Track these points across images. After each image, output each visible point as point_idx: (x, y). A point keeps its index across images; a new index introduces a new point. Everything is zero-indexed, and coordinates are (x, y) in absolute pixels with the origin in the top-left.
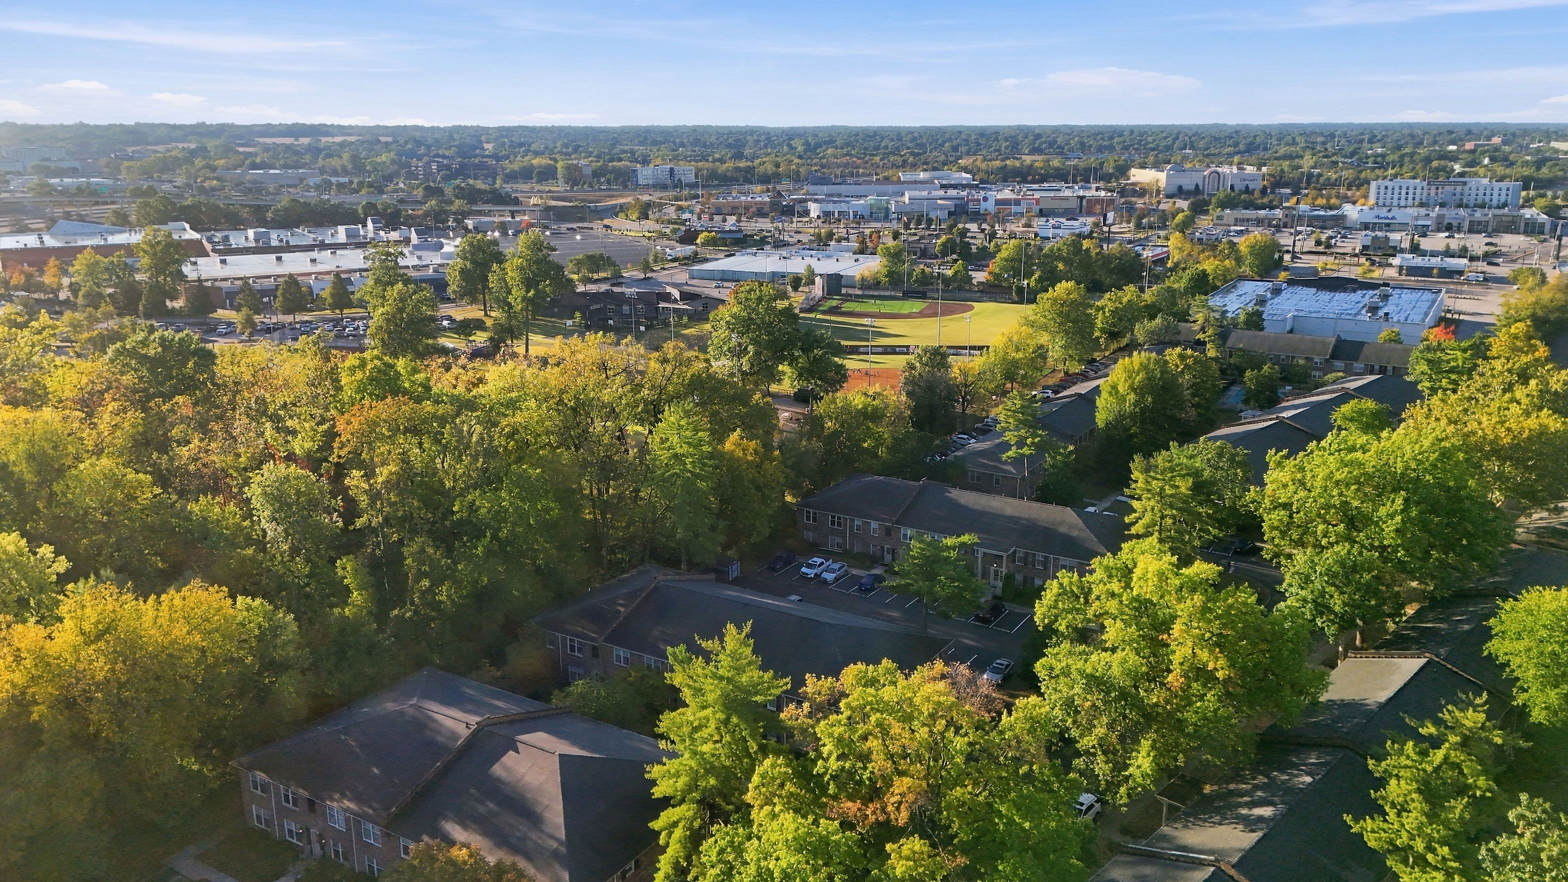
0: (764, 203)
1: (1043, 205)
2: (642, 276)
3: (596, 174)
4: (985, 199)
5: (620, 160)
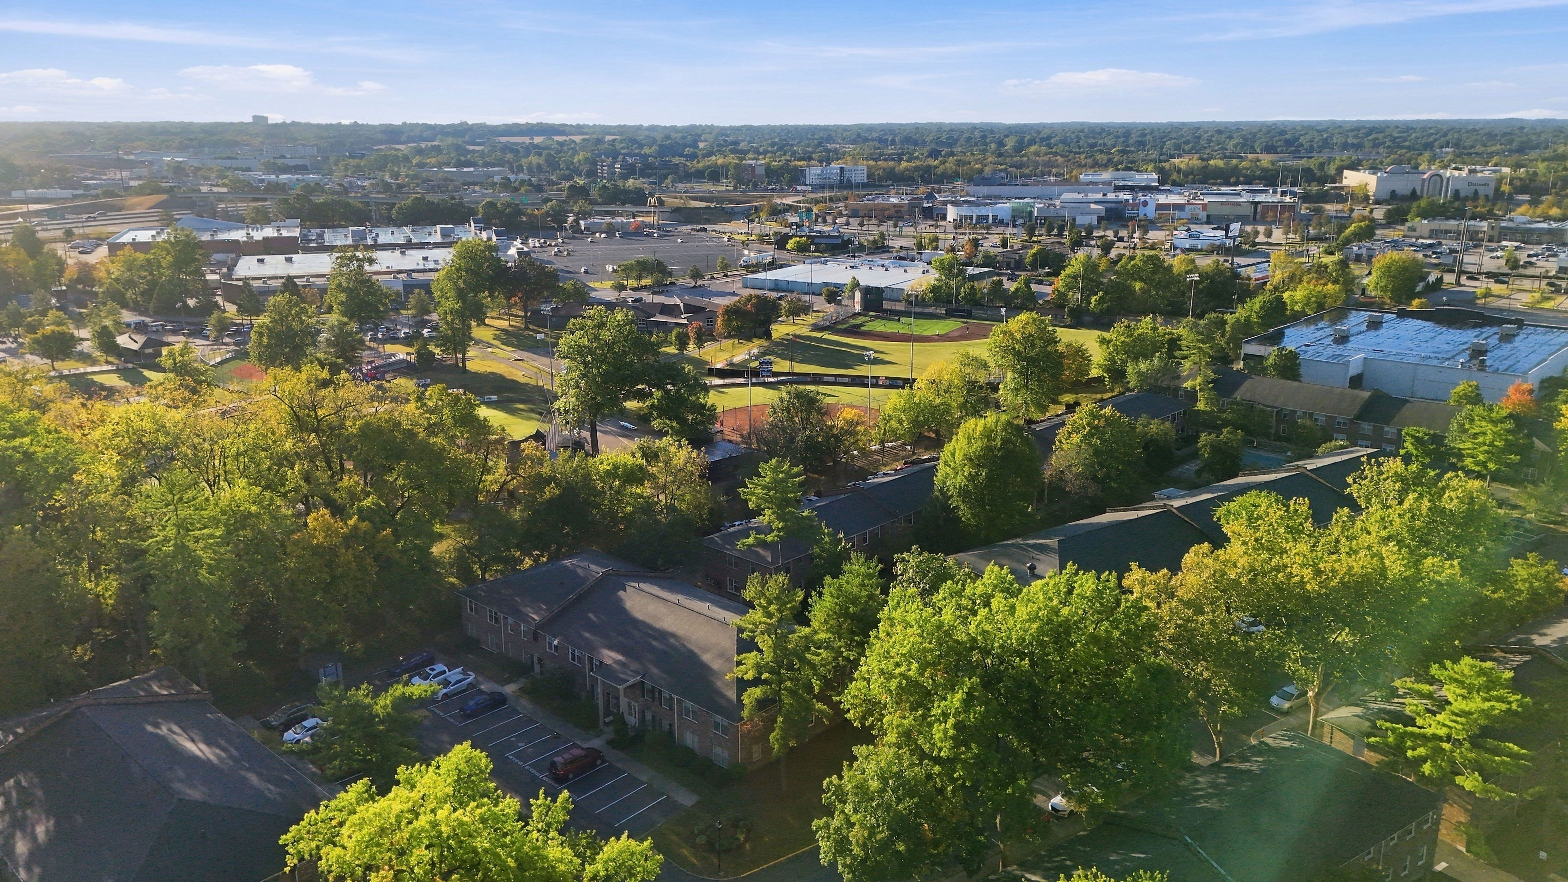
0: (901, 205)
1: (1213, 211)
2: (693, 284)
4: (1145, 204)
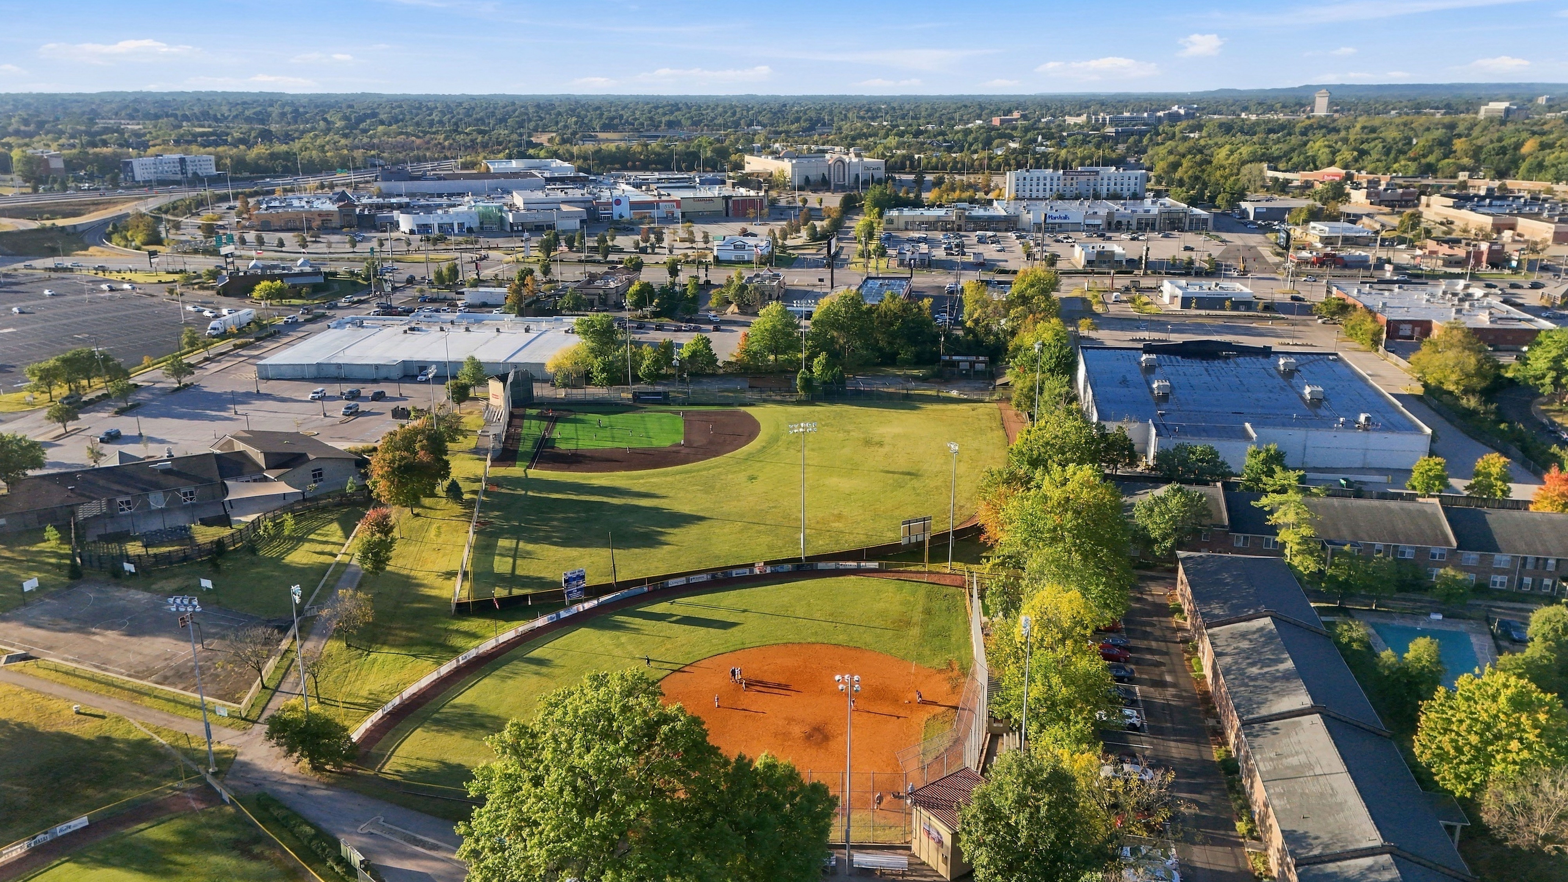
0: (329, 213)
1: (688, 208)
3: (71, 166)
4: (618, 202)
5: (105, 143)
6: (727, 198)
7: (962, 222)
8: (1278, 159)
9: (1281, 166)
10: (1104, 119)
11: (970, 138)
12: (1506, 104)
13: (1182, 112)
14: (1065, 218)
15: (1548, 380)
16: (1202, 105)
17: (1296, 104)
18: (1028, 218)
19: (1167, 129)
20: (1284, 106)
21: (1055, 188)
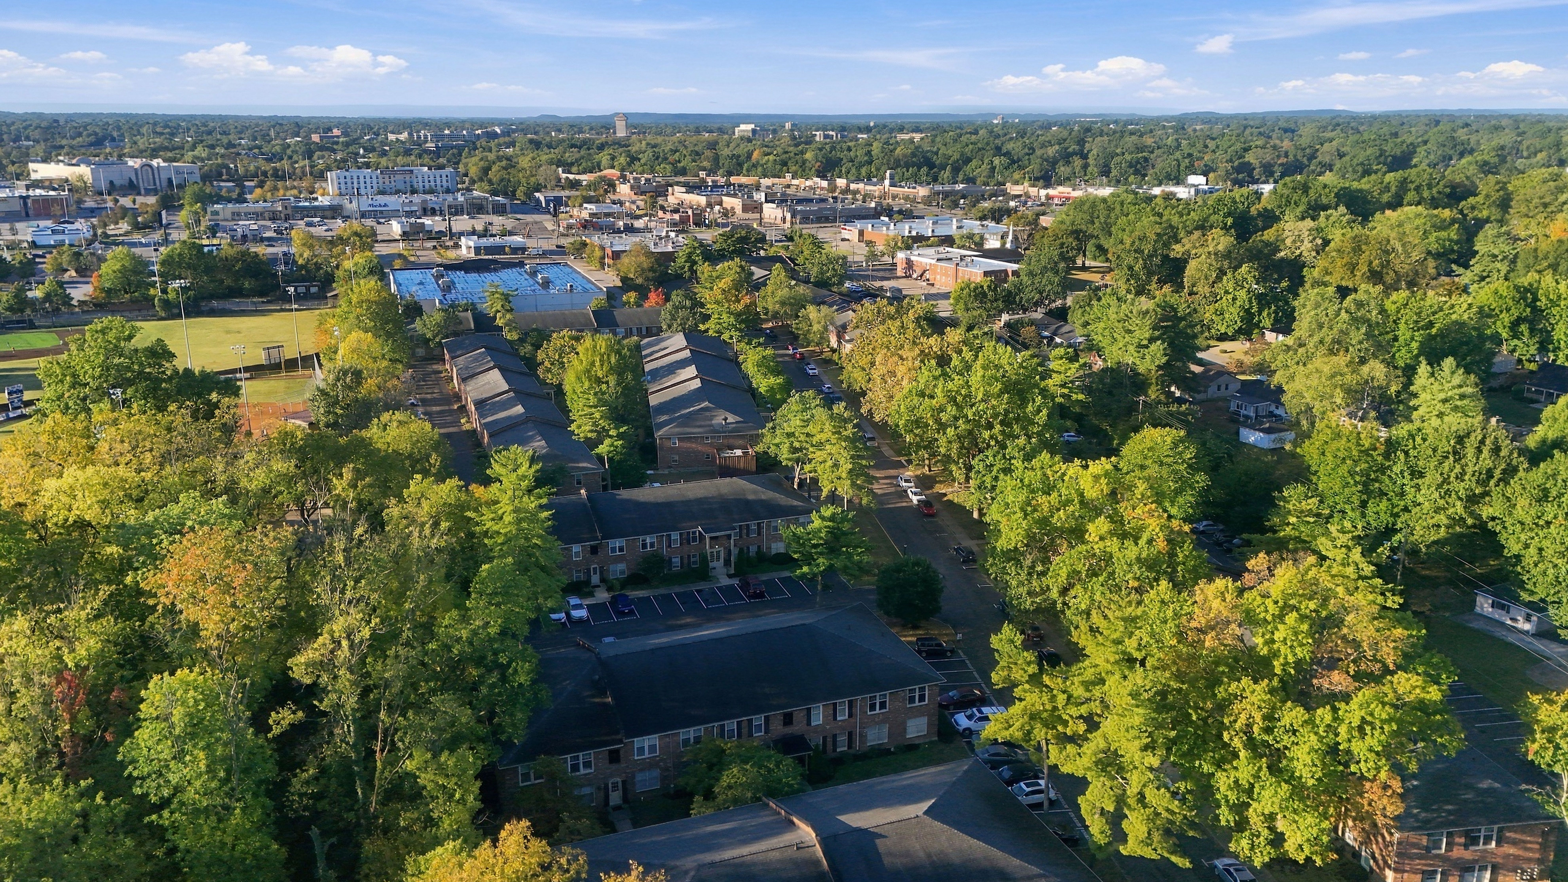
6: (24, 198)
7: (289, 211)
8: (572, 164)
9: (574, 169)
10: (426, 136)
11: (289, 152)
12: (753, 126)
13: (498, 131)
14: (385, 205)
15: (686, 269)
16: (521, 127)
17: (602, 127)
18: (352, 206)
19: (484, 143)
20: (591, 129)
21: (375, 185)
